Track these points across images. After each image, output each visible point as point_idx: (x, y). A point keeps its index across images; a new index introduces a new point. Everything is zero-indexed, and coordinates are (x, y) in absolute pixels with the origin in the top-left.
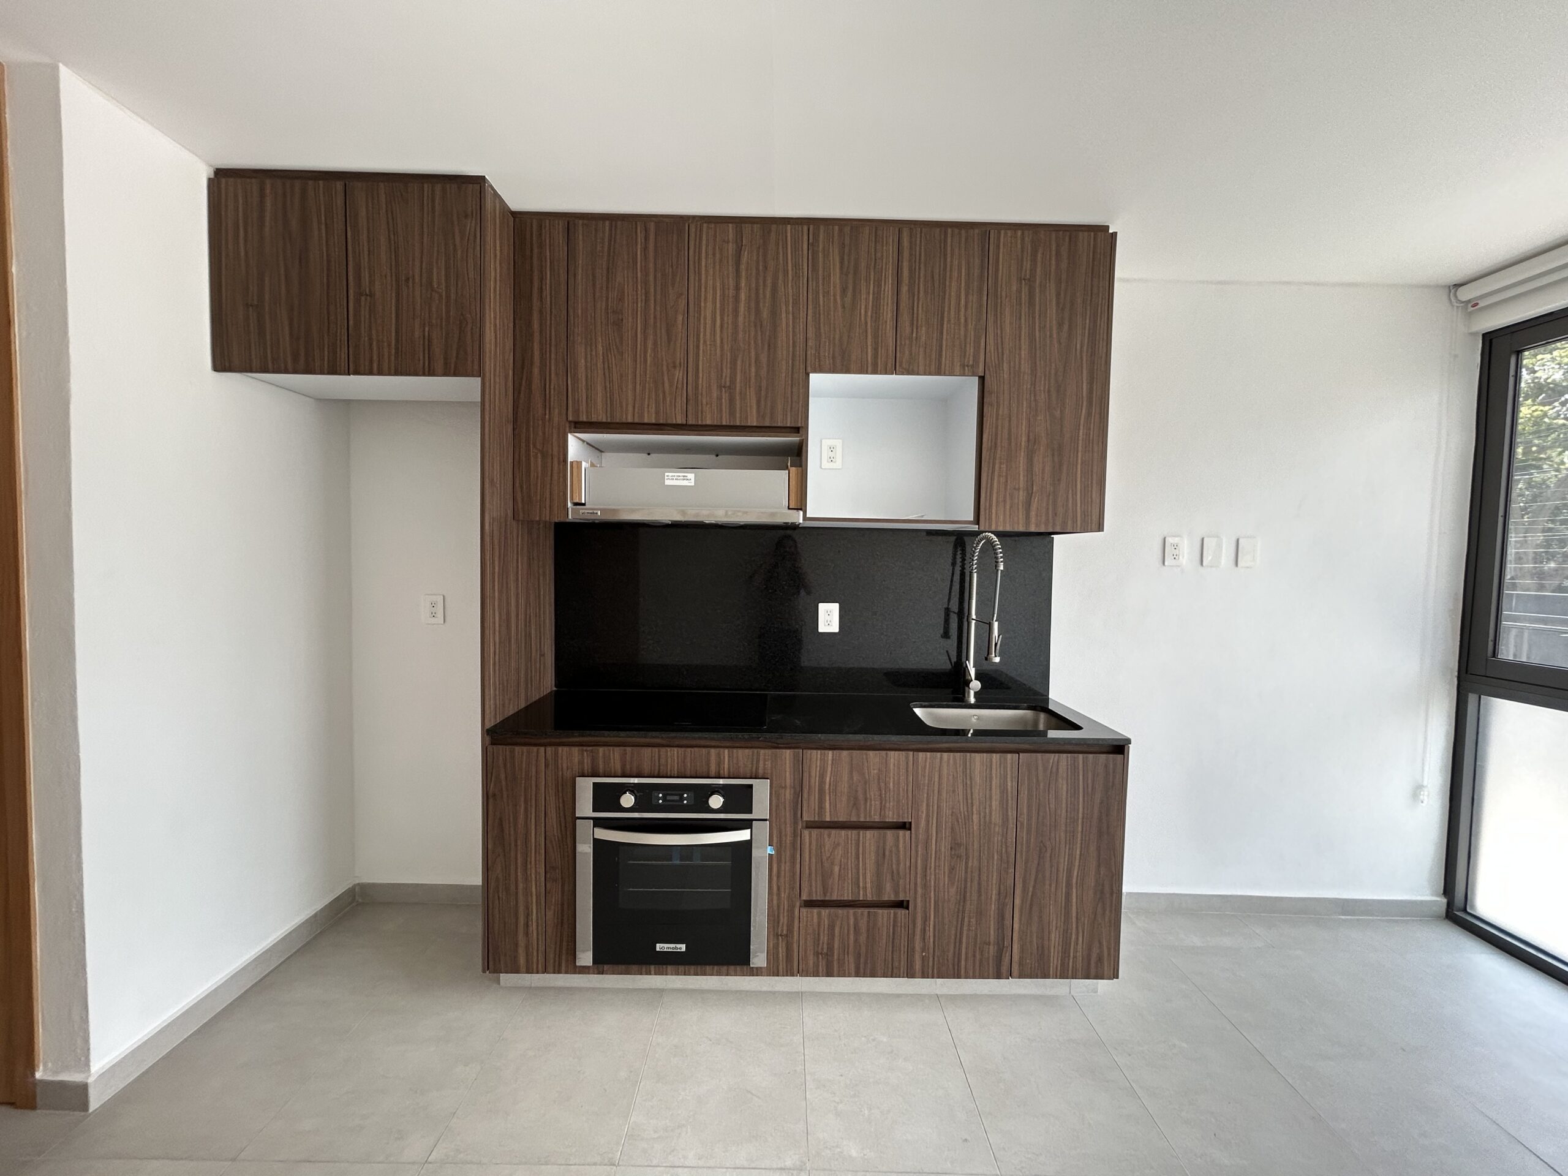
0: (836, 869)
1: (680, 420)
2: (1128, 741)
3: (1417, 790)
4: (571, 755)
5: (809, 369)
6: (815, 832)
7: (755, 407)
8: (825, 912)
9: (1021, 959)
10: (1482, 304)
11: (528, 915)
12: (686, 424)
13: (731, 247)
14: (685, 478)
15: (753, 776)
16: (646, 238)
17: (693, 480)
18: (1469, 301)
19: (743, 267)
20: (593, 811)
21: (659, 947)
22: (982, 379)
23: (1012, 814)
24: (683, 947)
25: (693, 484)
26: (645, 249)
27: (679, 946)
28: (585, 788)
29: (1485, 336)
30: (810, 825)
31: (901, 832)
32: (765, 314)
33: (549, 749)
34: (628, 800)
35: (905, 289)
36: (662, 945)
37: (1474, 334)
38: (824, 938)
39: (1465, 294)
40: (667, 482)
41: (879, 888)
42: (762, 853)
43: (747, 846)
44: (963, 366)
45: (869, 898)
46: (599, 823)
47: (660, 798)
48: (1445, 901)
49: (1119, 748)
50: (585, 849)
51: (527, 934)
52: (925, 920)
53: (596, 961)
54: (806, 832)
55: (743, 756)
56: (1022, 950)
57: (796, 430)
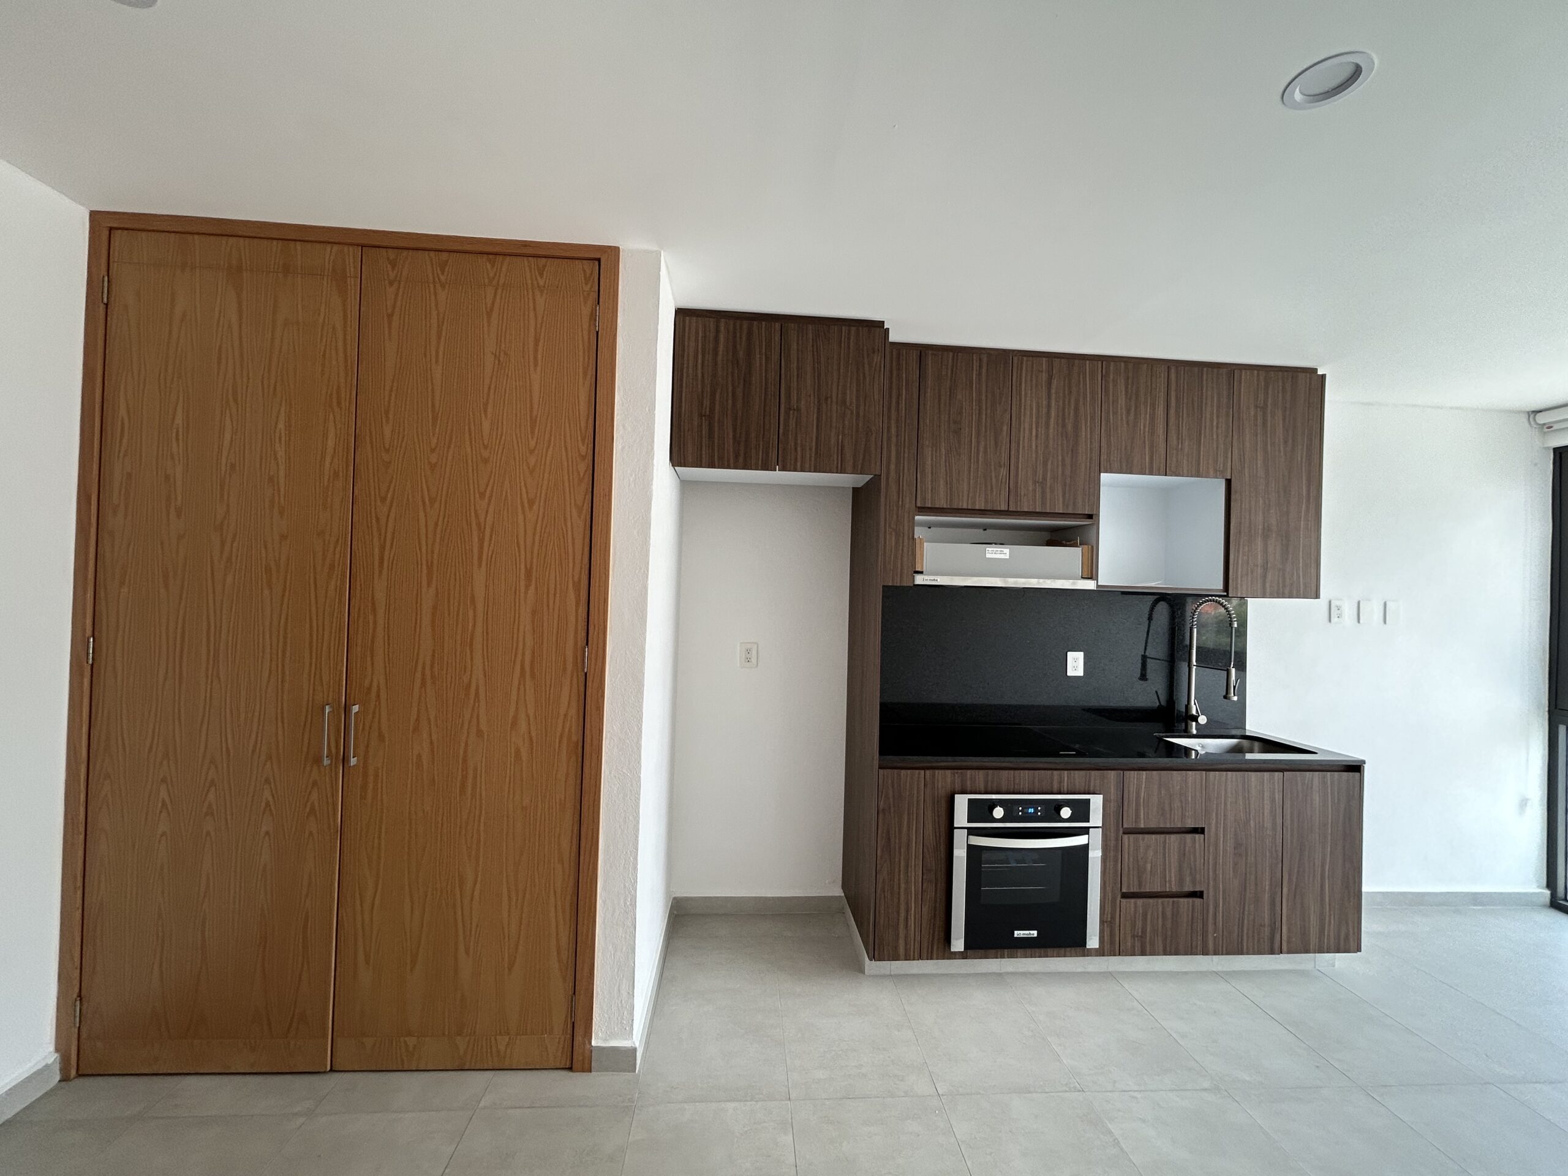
0: (1149, 866)
1: (1003, 507)
2: (1364, 762)
3: (1524, 803)
5: (1102, 469)
6: (1132, 836)
7: (1061, 499)
8: (1140, 902)
9: (1289, 938)
11: (907, 911)
12: (1008, 511)
13: (1044, 376)
14: (1002, 553)
15: (1092, 792)
16: (980, 367)
17: (1008, 553)
18: (1544, 424)
19: (1053, 391)
20: (968, 822)
21: (1017, 934)
22: (1229, 482)
23: (1279, 821)
24: (1035, 933)
25: (1008, 557)
26: (980, 374)
27: (1032, 932)
28: (962, 803)
29: (1556, 450)
30: (1128, 832)
31: (1197, 836)
32: (1070, 427)
33: (928, 772)
34: (998, 812)
35: (1172, 411)
36: (1019, 932)
37: (1548, 448)
38: (1139, 924)
39: (1542, 419)
40: (988, 556)
41: (1181, 881)
42: (1095, 855)
43: (1085, 848)
44: (1216, 471)
45: (1174, 889)
46: (972, 832)
47: (1021, 811)
48: (1548, 892)
49: (1355, 768)
50: (960, 854)
51: (906, 926)
52: (1216, 907)
53: (967, 946)
54: (1126, 837)
55: (1078, 776)
56: (1289, 930)
57: (1090, 517)
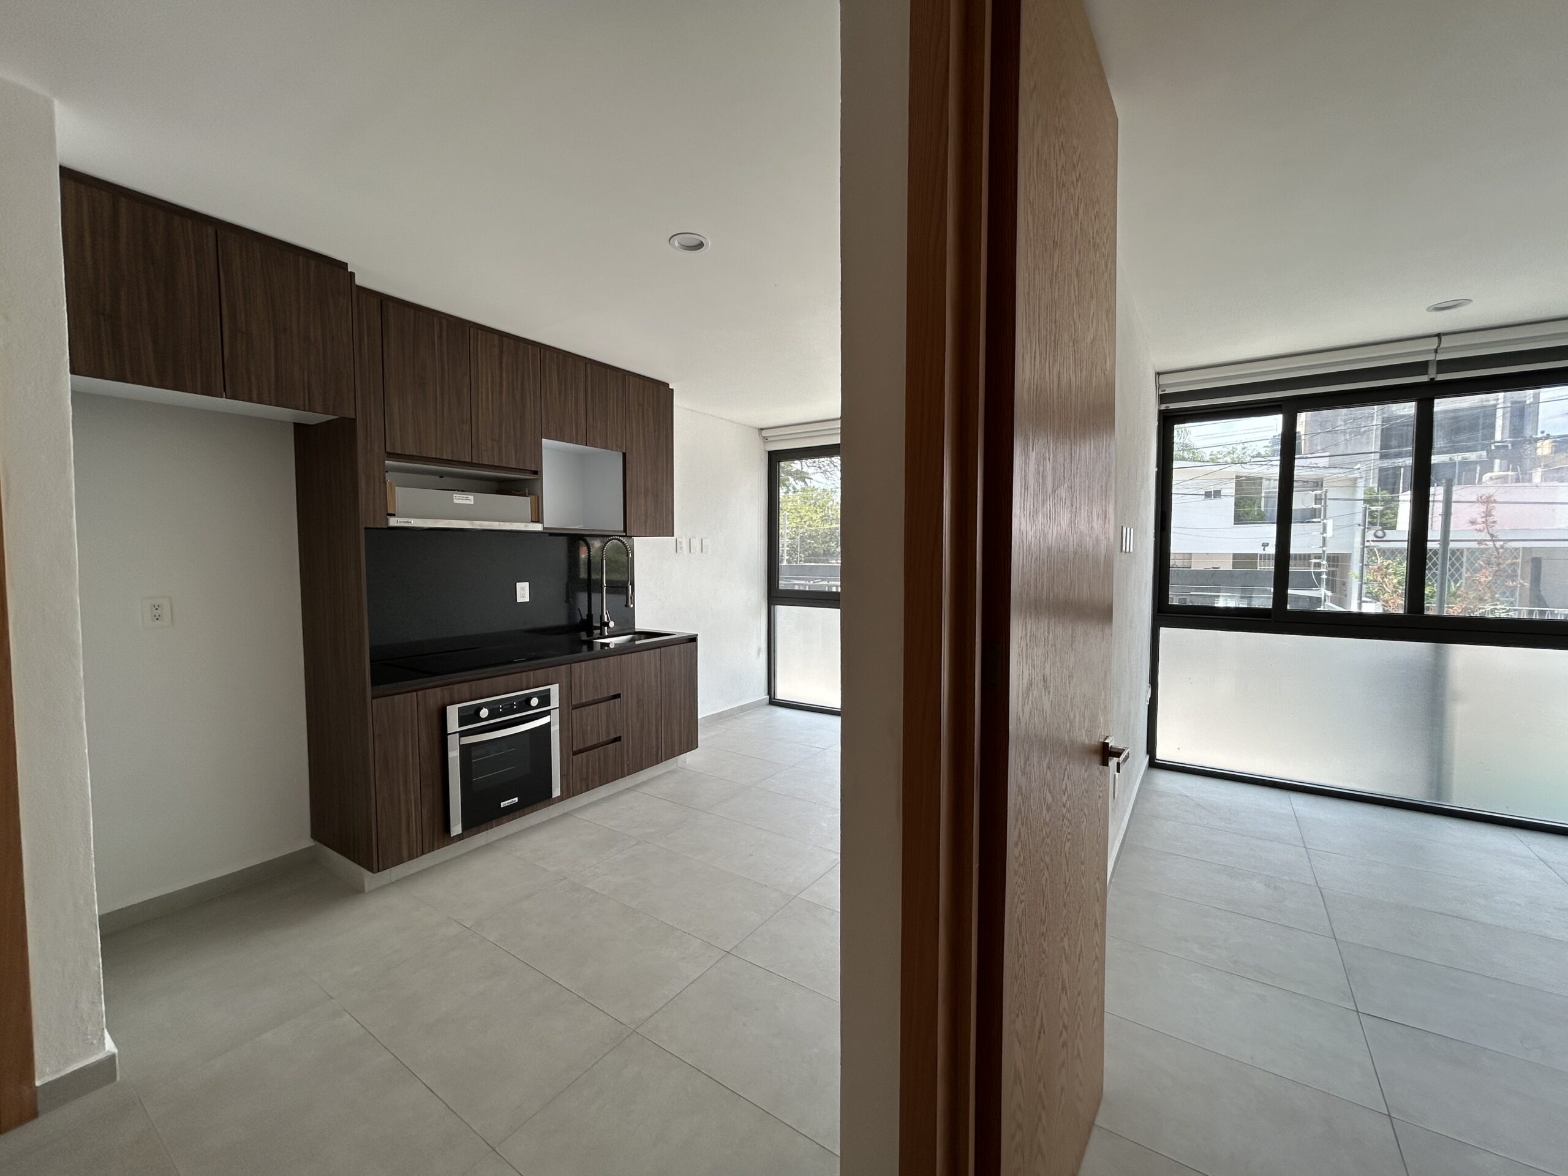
0: (589, 729)
1: (468, 460)
2: (697, 635)
3: (759, 650)
4: (434, 696)
5: (543, 436)
6: (578, 710)
7: (514, 457)
8: (584, 754)
9: (665, 751)
10: (769, 439)
11: (409, 817)
12: (472, 462)
13: (496, 350)
14: (467, 499)
15: (550, 682)
16: (441, 330)
17: (473, 500)
18: (764, 437)
19: (504, 365)
20: (459, 727)
21: (503, 804)
22: (624, 455)
23: (659, 679)
24: (516, 799)
25: (472, 503)
26: (440, 337)
27: (514, 800)
28: (453, 713)
29: (769, 452)
30: (575, 708)
31: (616, 700)
32: (518, 398)
33: (420, 693)
34: (484, 713)
35: (589, 398)
36: (504, 803)
37: (766, 451)
38: (584, 770)
39: (765, 433)
40: (455, 501)
41: (608, 733)
42: (555, 729)
43: (548, 726)
44: (617, 446)
45: (605, 740)
46: (462, 734)
47: (501, 708)
48: (768, 697)
49: (693, 639)
50: (454, 754)
51: (408, 831)
52: (628, 744)
53: (465, 828)
54: (574, 711)
55: (540, 673)
56: (665, 746)
57: (535, 473)
